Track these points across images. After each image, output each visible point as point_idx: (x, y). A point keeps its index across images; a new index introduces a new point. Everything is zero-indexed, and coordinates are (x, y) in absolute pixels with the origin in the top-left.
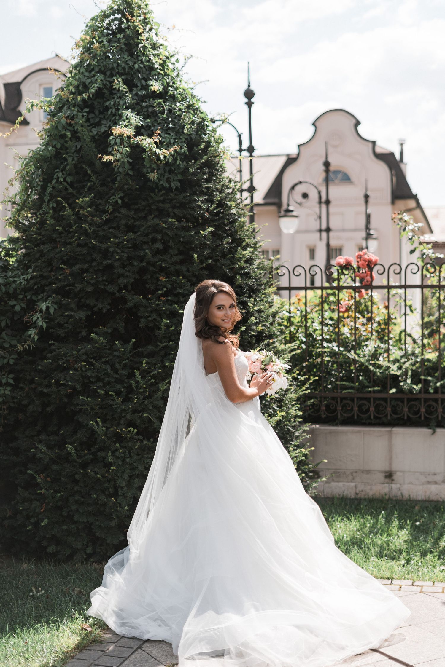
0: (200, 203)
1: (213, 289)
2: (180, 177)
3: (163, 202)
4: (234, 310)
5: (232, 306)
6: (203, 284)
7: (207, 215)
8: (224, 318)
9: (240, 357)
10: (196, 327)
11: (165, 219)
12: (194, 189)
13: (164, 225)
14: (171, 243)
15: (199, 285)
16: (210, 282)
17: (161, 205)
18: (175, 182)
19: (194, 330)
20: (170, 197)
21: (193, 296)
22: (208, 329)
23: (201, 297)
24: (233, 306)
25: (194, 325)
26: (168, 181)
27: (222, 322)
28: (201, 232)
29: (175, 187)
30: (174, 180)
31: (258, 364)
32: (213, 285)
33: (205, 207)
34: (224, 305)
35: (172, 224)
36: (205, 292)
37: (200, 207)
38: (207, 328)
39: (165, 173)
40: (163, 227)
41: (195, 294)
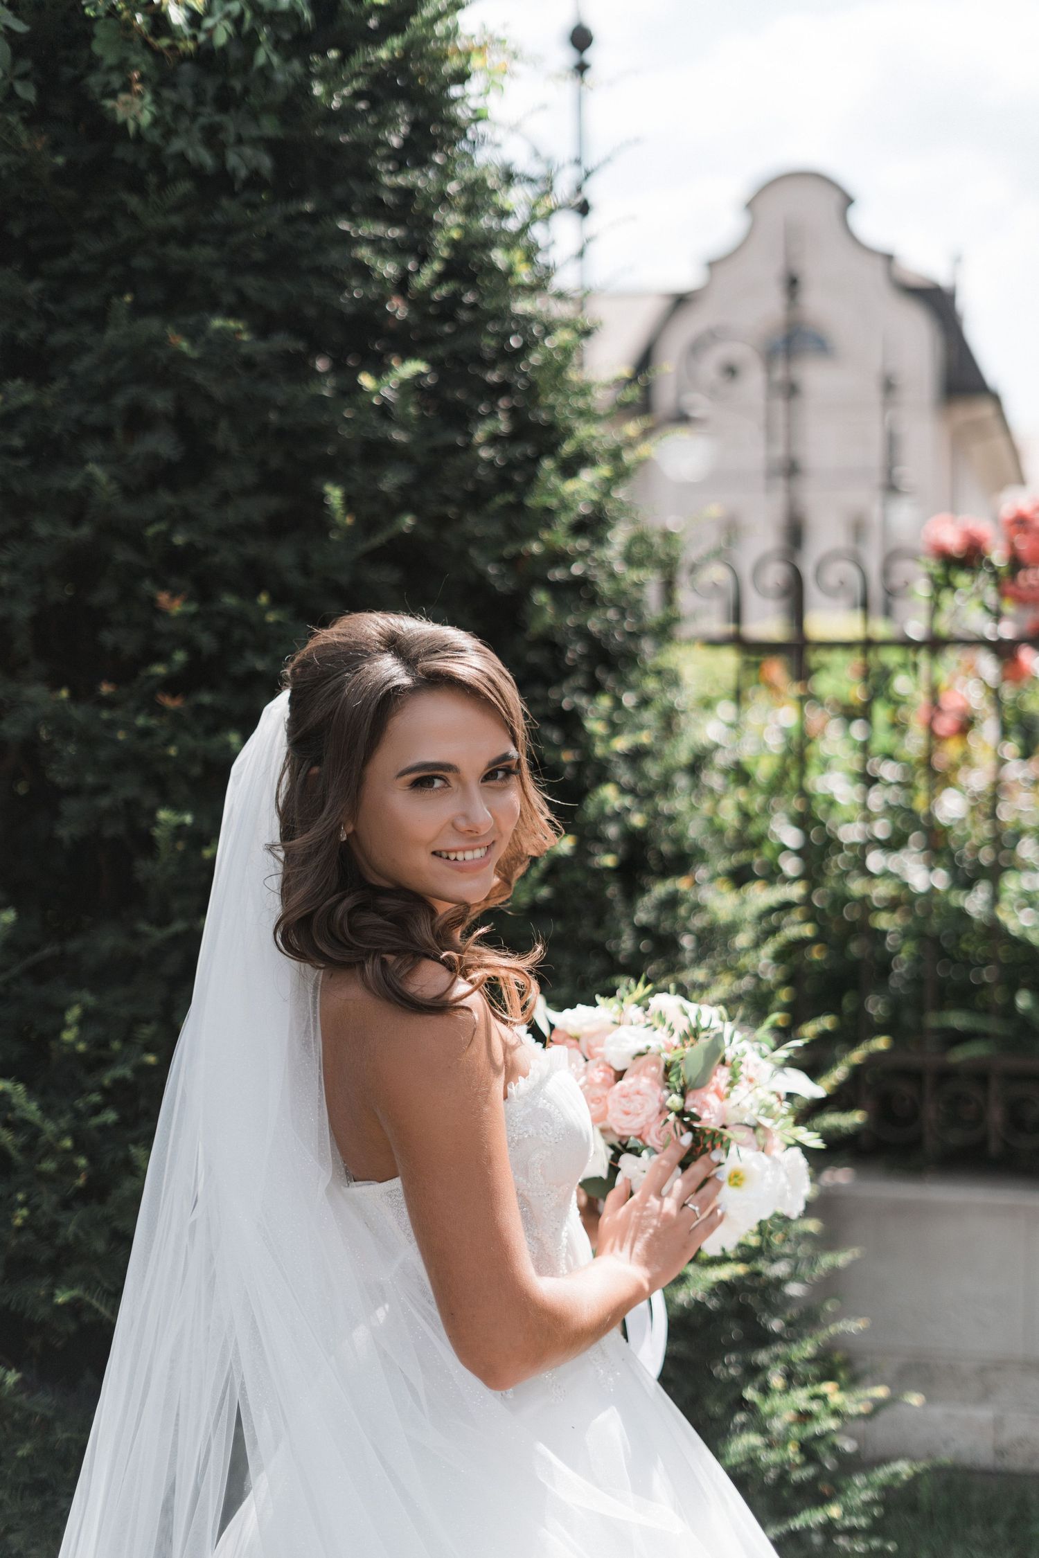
0: (364, 253)
1: (389, 669)
2: (270, 127)
3: (187, 238)
4: (514, 797)
5: (498, 772)
6: (329, 635)
7: (398, 308)
8: (452, 843)
9: (542, 1082)
10: (286, 892)
11: (192, 320)
12: (339, 191)
13: (184, 345)
14: (224, 436)
15: (312, 644)
16: (374, 624)
17: (175, 252)
18: (248, 151)
19: (274, 907)
20: (218, 218)
21: (277, 711)
22: (351, 913)
23: (316, 715)
24: (508, 772)
25: (276, 882)
26: (212, 137)
27: (437, 864)
28: (366, 381)
29: (243, 173)
30: (240, 140)
31: (645, 1082)
32: (394, 644)
33: (388, 269)
34: (449, 767)
35: (226, 340)
36: (339, 688)
37: (365, 271)
38: (347, 904)
39: (199, 101)
40: (179, 356)
41: (285, 696)
